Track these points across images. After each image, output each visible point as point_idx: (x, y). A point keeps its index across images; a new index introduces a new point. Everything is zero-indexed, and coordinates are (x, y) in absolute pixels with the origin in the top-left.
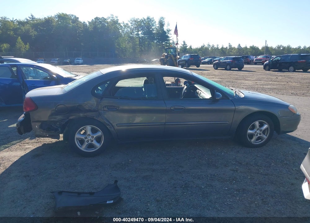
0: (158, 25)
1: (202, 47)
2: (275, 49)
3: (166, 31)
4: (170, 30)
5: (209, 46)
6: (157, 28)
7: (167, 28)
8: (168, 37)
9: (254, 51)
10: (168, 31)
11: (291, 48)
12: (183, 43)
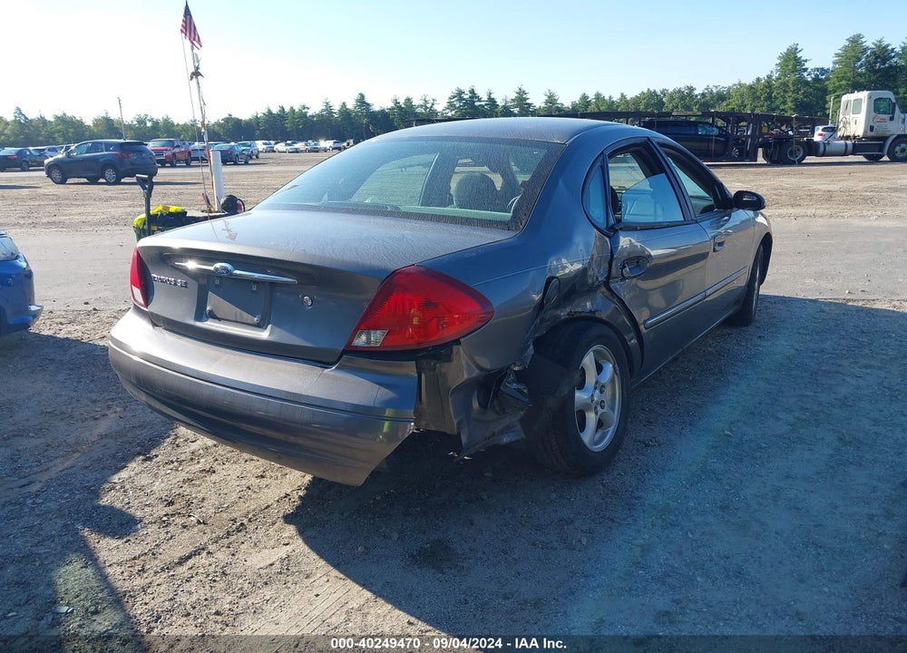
2: (130, 127)
9: (72, 130)
11: (173, 124)
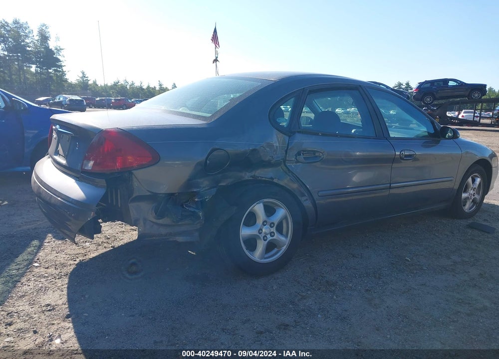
0: (37, 38)
1: (116, 84)
3: (53, 49)
4: (62, 49)
5: (127, 84)
6: (36, 42)
7: (55, 45)
8: (59, 60)
10: (56, 49)
12: (81, 75)
